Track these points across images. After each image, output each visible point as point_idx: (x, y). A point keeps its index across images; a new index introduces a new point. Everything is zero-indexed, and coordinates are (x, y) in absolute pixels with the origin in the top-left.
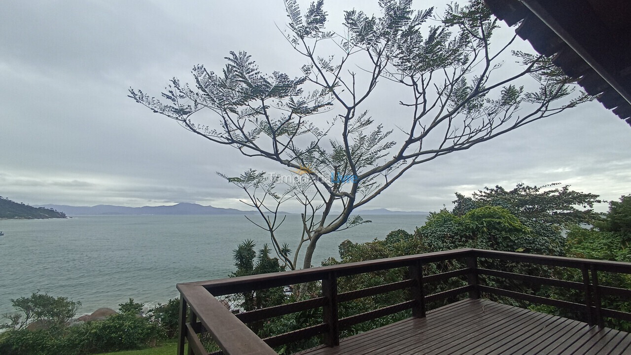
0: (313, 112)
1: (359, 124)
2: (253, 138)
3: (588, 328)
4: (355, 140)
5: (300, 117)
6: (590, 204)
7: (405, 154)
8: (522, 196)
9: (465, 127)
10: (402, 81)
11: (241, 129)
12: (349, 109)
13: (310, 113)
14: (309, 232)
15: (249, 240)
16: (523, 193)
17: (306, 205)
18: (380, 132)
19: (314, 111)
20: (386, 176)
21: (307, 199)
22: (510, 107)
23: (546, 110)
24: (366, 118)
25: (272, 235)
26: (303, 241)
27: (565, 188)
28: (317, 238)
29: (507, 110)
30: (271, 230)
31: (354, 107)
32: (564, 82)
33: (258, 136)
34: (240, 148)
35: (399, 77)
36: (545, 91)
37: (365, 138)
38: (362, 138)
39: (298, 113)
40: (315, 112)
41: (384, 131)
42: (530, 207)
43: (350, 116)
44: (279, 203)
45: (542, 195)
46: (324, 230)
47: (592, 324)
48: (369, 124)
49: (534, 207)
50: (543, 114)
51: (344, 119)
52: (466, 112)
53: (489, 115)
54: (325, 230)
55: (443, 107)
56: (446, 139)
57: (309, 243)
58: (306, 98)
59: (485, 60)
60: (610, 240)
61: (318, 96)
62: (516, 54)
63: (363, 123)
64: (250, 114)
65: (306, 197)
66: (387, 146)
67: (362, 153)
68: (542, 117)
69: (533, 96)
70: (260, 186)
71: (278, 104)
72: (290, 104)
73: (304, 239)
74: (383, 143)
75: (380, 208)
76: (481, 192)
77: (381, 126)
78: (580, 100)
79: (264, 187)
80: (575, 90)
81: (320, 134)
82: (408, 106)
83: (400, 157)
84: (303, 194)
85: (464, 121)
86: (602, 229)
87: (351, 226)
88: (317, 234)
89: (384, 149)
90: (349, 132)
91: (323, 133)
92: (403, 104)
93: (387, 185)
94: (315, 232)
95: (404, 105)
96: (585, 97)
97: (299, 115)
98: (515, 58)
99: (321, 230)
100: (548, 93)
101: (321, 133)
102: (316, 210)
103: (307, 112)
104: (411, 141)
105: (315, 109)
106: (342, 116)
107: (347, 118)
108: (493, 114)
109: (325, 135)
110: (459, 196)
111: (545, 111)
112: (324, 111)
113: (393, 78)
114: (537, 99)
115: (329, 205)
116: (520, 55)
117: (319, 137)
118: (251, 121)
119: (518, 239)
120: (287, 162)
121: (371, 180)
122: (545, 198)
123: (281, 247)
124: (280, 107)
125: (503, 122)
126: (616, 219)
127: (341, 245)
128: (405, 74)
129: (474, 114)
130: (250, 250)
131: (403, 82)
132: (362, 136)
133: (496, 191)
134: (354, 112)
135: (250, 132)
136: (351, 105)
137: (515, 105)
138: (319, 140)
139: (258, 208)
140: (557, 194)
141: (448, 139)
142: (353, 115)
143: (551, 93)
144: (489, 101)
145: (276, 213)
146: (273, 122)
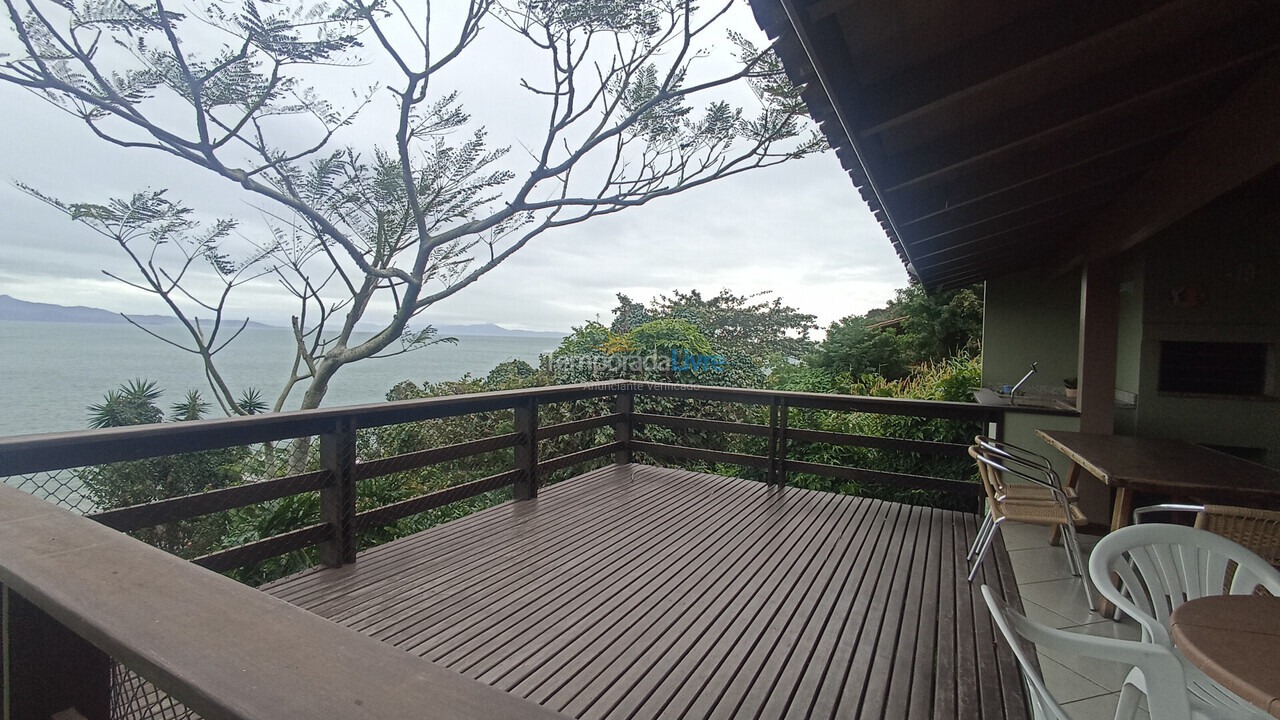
0: (314, 58)
1: (435, 119)
2: (131, 95)
3: (766, 488)
4: (427, 155)
5: (278, 63)
6: (806, 328)
7: (529, 199)
8: (723, 310)
9: (645, 166)
10: (525, 32)
11: (86, 59)
12: (414, 78)
13: (306, 58)
14: (309, 359)
15: (142, 383)
16: (724, 306)
17: (305, 299)
18: (482, 144)
19: (318, 55)
20: (491, 244)
21: (308, 283)
22: (718, 142)
23: (765, 154)
24: (452, 107)
25: (209, 366)
26: (295, 379)
27: (777, 302)
28: (331, 370)
29: (714, 147)
30: (205, 352)
31: (425, 75)
32: (793, 111)
33: (149, 92)
34: (87, 118)
35: (521, 21)
36: (766, 122)
37: (450, 153)
38: (443, 152)
39: (274, 50)
40: (321, 60)
41: (490, 145)
42: (731, 328)
43: (416, 95)
44: (230, 286)
45: (749, 310)
46: (347, 354)
47: (770, 483)
48: (460, 122)
49: (735, 330)
50: (760, 160)
51: (400, 100)
52: (647, 137)
53: (683, 147)
54: (349, 352)
55: (608, 114)
56: (609, 183)
57: (310, 382)
58: (292, 12)
59: (683, 33)
60: (819, 379)
61: (325, 16)
62: (733, 36)
63: (446, 117)
64: (119, 22)
65: (306, 280)
66: (495, 180)
67: (442, 188)
68: (757, 165)
69: (750, 127)
70: (170, 240)
71: (209, 10)
72: (245, 18)
73: (299, 375)
74: (487, 171)
75: (484, 323)
76: (664, 298)
77: (483, 131)
78: (809, 147)
79: (185, 244)
80: (807, 127)
81: (332, 118)
82: (538, 92)
83: (519, 204)
84: (297, 270)
85: (644, 155)
86: (811, 364)
87: (413, 347)
88: (330, 362)
89: (489, 185)
90: (412, 134)
91: (343, 119)
92: (526, 86)
93: (493, 264)
94: (326, 359)
95: (530, 88)
96: (817, 144)
97: (273, 54)
98: (730, 44)
99: (340, 354)
100: (770, 126)
101: (337, 116)
102: (332, 311)
103: (296, 51)
104: (541, 173)
105: (321, 49)
106: (397, 92)
107: (408, 101)
108: (689, 148)
109: (347, 122)
110: (624, 299)
111: (763, 156)
112: (345, 62)
113: (507, 19)
114: (755, 134)
115: (361, 299)
116: (738, 42)
117: (332, 126)
118: (121, 43)
119: (704, 373)
120: (239, 175)
121: (461, 251)
122: (752, 315)
123: (238, 398)
124: (216, 20)
125: (704, 167)
126: (832, 351)
127: (392, 391)
128: (532, 15)
129: (662, 145)
130: (144, 404)
131: (527, 35)
132: (444, 148)
133: (689, 299)
134: (424, 88)
135: (123, 76)
136: (418, 68)
137: (726, 140)
138: (330, 133)
139: (164, 295)
140: (766, 310)
141: (613, 183)
142: (423, 94)
143: (774, 127)
144: (687, 125)
145: (219, 311)
146: (193, 60)
